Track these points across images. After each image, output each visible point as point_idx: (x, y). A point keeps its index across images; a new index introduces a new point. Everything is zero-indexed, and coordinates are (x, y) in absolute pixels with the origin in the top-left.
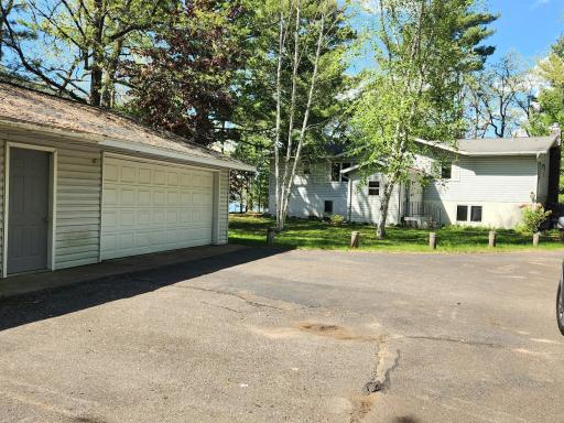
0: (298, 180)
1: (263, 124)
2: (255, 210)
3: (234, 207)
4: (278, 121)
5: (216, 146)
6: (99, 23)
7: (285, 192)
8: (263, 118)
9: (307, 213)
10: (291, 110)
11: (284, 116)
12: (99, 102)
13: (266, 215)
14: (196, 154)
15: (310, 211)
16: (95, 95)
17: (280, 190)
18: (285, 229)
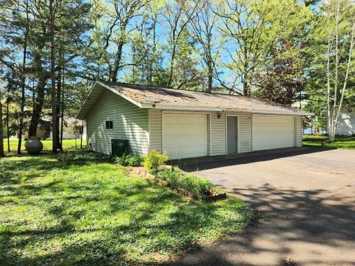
0: (344, 116)
1: (321, 90)
2: (321, 132)
3: (308, 131)
4: (329, 88)
5: (297, 104)
6: (246, 66)
7: (334, 122)
8: (320, 88)
9: (351, 133)
10: (336, 82)
11: (332, 85)
12: (246, 94)
13: (326, 135)
14: (284, 110)
15: (352, 132)
16: (245, 91)
17: (331, 122)
18: (335, 141)
